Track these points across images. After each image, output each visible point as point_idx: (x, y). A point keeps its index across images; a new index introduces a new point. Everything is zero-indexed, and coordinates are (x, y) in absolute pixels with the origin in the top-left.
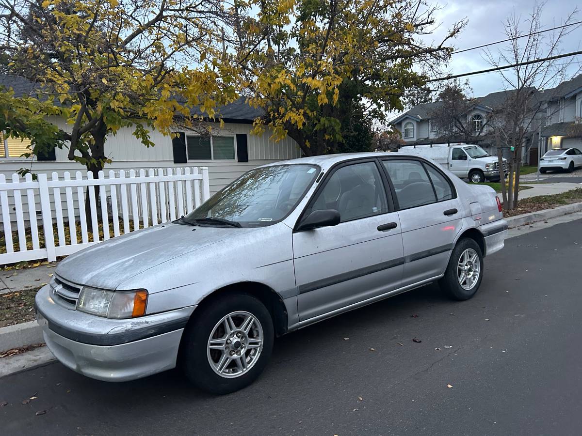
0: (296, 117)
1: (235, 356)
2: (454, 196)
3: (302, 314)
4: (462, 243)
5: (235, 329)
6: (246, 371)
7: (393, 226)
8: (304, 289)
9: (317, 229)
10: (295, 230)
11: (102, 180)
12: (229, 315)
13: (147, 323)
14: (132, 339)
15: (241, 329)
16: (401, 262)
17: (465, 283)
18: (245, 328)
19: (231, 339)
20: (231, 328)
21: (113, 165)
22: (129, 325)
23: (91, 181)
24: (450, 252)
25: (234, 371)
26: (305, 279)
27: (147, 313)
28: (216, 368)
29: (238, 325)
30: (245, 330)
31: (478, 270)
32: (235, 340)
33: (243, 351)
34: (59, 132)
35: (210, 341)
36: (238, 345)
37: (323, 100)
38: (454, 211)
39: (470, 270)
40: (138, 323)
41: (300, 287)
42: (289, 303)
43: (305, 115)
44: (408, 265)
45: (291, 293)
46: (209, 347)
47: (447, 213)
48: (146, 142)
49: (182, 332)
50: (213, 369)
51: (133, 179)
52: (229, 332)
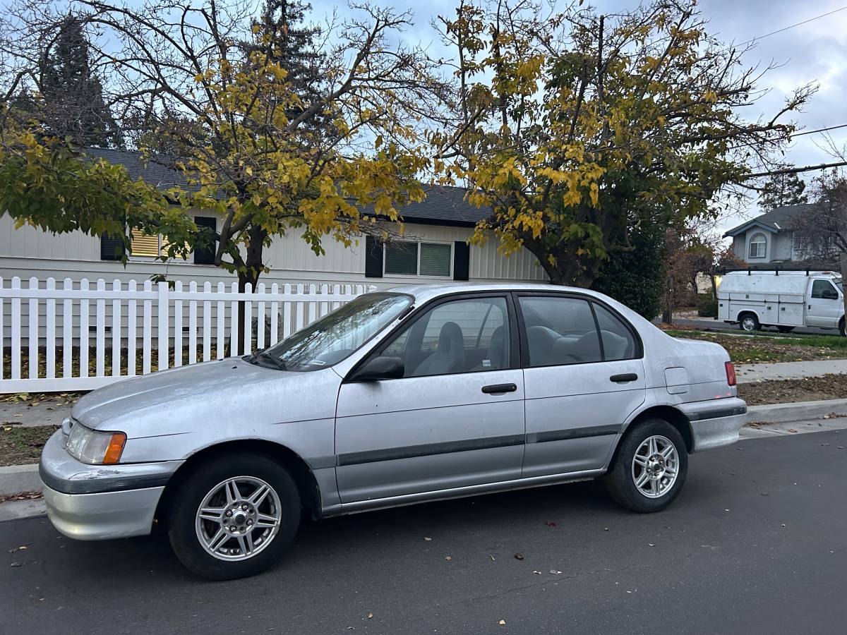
0: (532, 222)
1: (237, 533)
2: (639, 354)
3: (344, 494)
4: (645, 427)
5: (239, 498)
6: (250, 555)
7: (510, 388)
8: (346, 460)
9: (381, 382)
10: (347, 380)
11: (248, 295)
12: (233, 480)
13: (117, 473)
14: (95, 490)
15: (250, 500)
16: (519, 440)
17: (647, 486)
18: (255, 500)
19: (233, 510)
20: (234, 497)
21: (271, 275)
22: (95, 473)
23: (235, 295)
24: (619, 436)
25: (235, 553)
26: (349, 446)
27: (121, 462)
28: (206, 545)
29: (246, 494)
30: (255, 501)
31: (676, 470)
32: (238, 512)
33: (249, 529)
34: (196, 230)
35: (202, 508)
36: (241, 519)
37: (573, 198)
38: (633, 377)
39: (657, 468)
40: (107, 473)
41: (341, 456)
42: (321, 475)
43: (545, 219)
44: (532, 447)
45: (324, 463)
46: (199, 515)
47: (616, 379)
48: (317, 249)
49: (162, 490)
50: (203, 545)
51: (288, 295)
52: (230, 501)
